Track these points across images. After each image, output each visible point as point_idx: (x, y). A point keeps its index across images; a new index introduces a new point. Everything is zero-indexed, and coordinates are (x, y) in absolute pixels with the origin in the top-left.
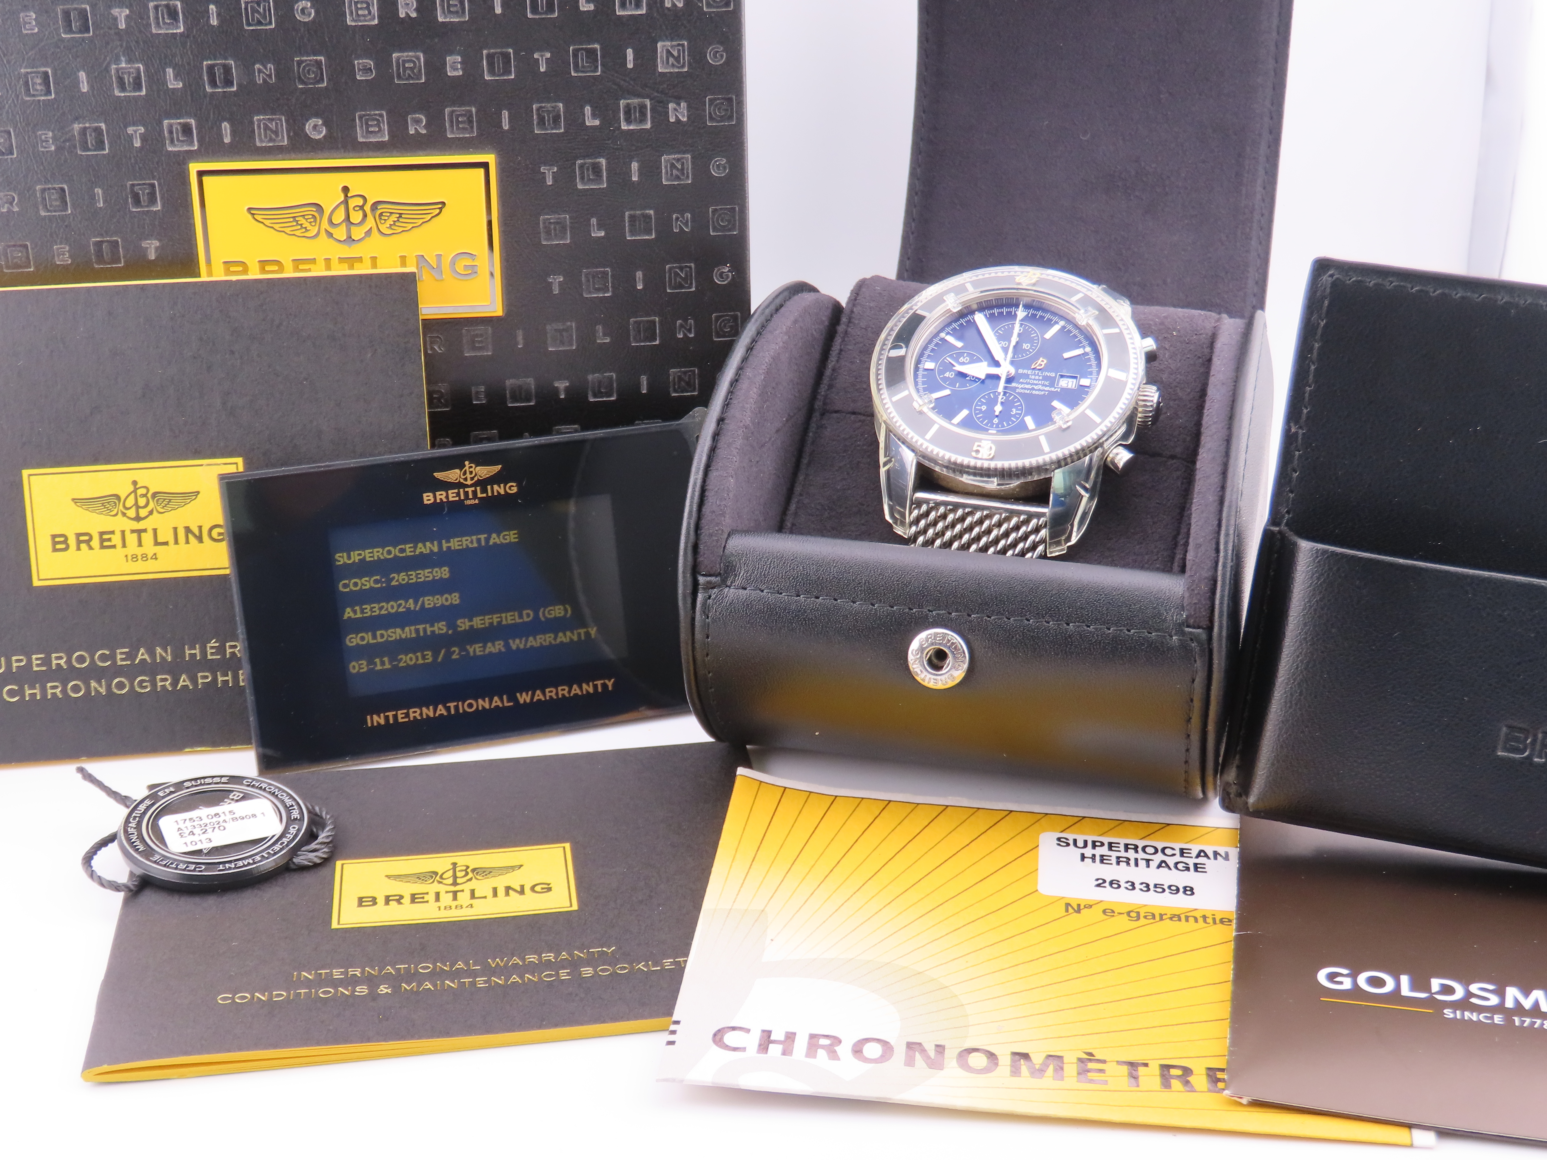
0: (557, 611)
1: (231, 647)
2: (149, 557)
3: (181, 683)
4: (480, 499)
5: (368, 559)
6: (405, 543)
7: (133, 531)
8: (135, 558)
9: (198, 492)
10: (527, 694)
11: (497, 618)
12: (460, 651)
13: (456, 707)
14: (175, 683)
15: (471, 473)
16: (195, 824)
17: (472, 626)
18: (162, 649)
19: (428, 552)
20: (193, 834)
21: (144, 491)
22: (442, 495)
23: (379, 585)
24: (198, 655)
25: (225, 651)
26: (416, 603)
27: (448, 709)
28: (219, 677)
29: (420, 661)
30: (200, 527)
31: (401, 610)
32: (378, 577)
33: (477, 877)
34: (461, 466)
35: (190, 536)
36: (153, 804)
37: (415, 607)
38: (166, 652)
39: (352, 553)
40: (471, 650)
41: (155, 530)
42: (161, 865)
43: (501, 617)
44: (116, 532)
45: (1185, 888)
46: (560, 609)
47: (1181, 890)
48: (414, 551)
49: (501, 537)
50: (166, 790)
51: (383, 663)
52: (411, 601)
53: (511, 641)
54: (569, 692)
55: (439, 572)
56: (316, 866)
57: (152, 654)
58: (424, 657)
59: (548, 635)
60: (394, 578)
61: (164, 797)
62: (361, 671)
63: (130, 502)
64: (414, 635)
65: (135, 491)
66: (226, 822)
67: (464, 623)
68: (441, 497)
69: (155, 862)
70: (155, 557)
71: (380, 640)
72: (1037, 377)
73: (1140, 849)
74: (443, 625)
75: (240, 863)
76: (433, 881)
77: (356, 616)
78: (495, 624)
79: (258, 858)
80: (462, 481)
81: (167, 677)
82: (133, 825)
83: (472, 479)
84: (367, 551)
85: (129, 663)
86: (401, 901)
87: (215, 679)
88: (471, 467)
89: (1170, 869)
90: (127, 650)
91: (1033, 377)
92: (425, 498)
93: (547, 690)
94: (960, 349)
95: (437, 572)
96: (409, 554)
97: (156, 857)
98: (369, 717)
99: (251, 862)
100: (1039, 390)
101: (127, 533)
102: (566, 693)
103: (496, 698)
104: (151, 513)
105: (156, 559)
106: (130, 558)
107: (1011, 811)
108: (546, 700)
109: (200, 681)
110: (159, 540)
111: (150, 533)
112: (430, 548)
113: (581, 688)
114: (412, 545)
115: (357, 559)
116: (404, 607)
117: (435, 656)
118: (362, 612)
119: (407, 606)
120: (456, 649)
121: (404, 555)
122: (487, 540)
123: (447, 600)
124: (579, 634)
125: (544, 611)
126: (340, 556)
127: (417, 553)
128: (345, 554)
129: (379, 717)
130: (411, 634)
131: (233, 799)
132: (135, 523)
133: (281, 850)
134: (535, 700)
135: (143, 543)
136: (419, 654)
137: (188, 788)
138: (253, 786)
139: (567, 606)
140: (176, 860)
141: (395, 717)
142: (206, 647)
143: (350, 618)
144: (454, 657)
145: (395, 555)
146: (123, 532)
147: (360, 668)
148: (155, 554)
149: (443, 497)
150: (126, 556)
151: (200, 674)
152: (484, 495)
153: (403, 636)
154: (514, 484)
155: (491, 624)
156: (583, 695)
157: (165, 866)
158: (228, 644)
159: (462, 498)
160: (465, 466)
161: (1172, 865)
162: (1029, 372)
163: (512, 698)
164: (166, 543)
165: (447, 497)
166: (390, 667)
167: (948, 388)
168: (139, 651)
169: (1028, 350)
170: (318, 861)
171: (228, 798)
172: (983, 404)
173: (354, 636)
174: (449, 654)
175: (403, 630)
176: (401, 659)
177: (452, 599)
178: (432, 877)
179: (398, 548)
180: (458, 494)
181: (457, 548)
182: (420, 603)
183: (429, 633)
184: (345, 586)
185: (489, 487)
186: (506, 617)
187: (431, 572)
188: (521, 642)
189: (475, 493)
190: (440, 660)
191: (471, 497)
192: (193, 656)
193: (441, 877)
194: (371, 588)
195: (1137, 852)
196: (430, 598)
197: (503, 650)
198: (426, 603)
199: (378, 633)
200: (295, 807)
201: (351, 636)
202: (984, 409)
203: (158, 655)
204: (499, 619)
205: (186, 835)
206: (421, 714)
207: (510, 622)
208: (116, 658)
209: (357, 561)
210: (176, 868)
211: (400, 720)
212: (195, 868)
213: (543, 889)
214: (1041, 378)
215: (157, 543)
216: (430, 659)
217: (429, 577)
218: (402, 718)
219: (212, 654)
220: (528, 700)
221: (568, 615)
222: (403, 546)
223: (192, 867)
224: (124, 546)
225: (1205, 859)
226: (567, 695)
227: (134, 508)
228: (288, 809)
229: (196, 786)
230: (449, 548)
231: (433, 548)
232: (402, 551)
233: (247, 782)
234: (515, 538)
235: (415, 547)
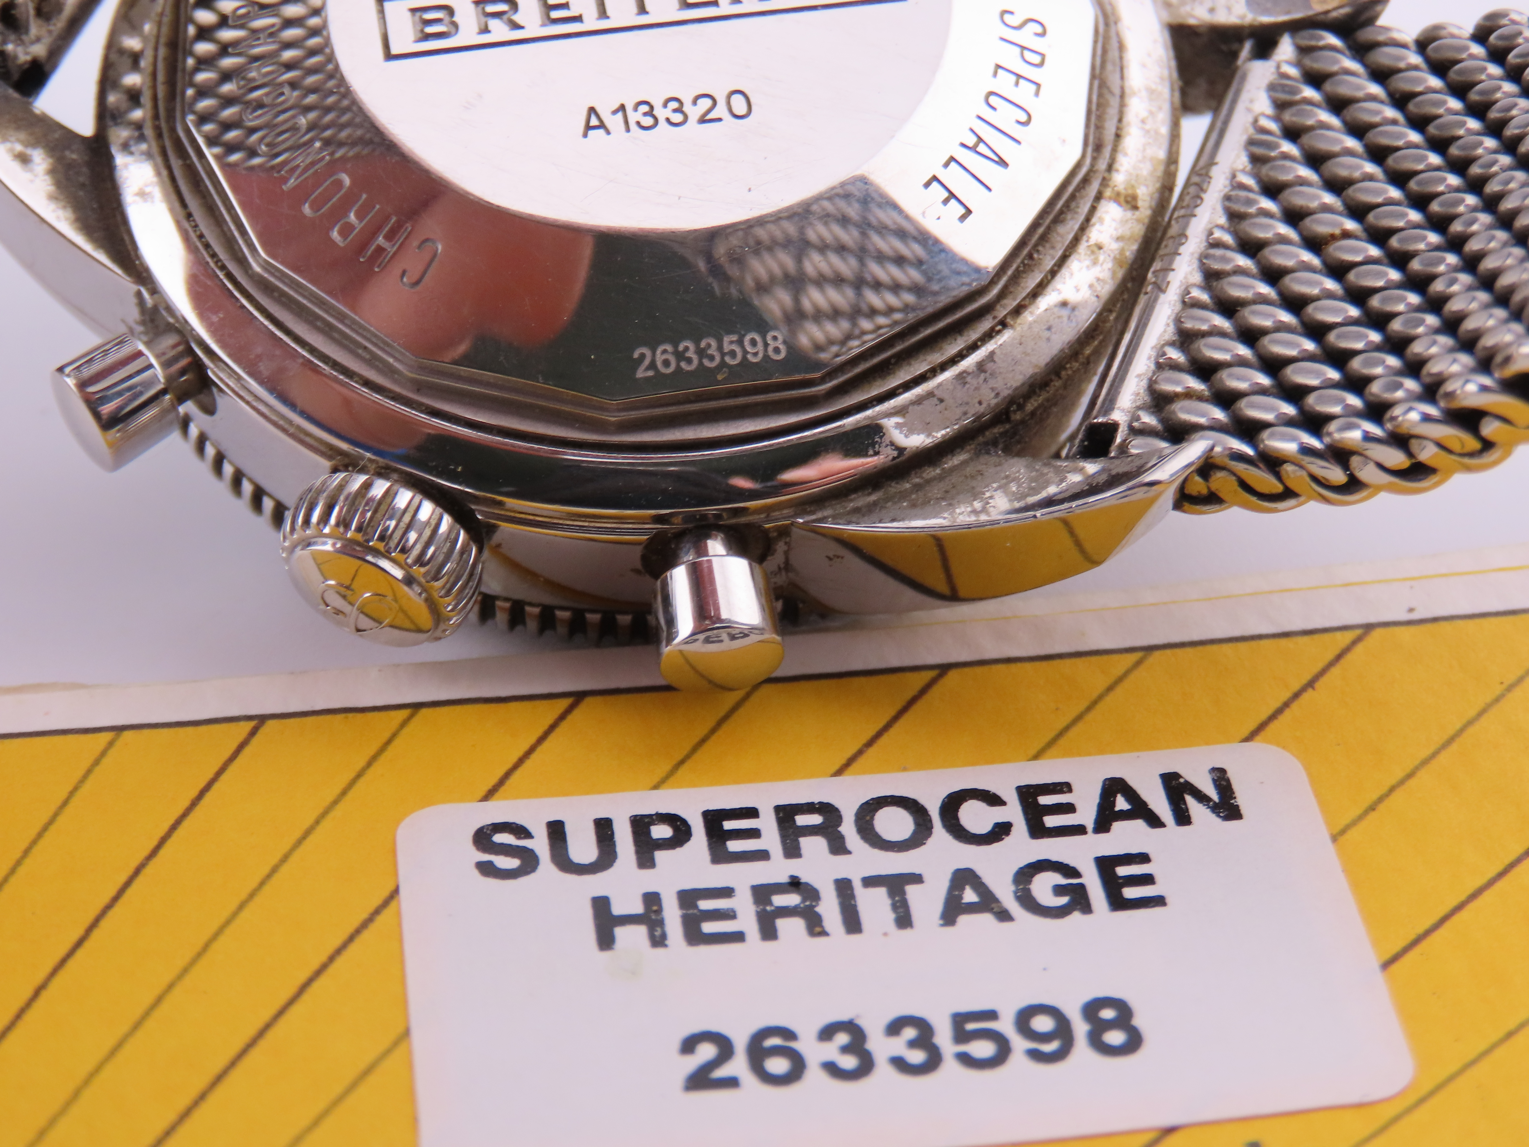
45: (1091, 1009)
47: (1081, 1028)
73: (848, 829)
89: (1004, 916)
107: (262, 719)
161: (1005, 893)
195: (838, 846)
225: (1139, 824)
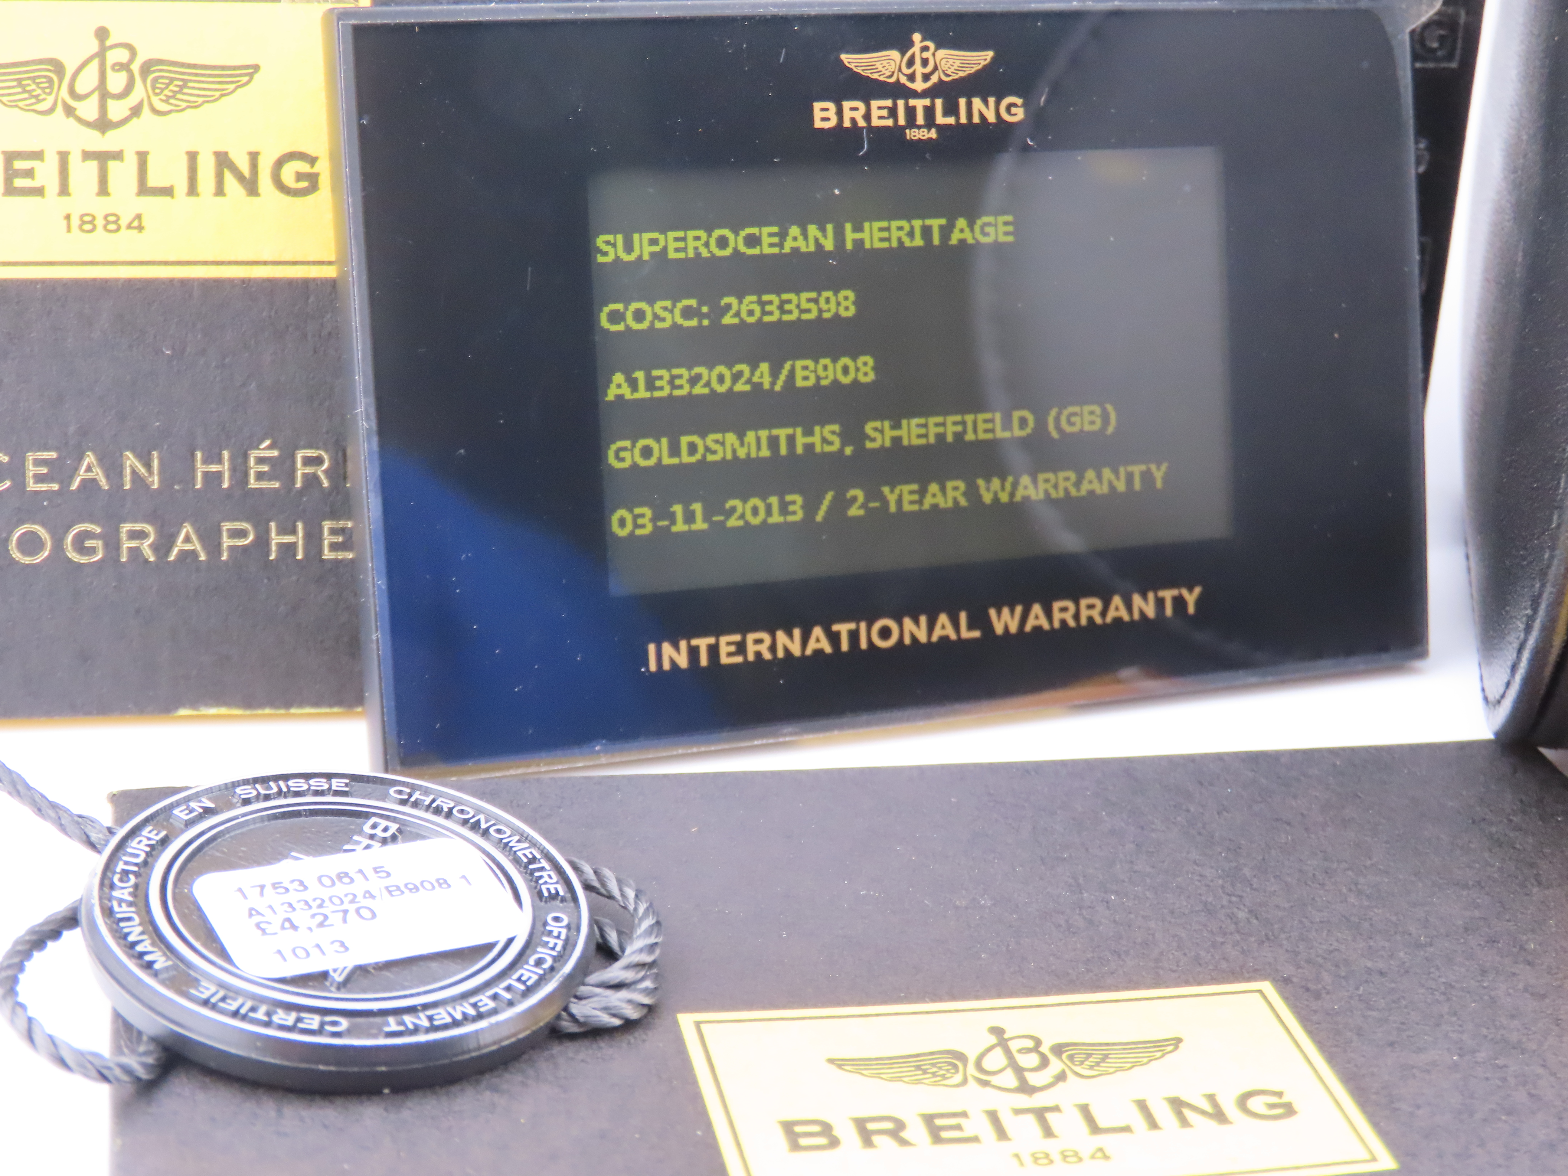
0: (1087, 418)
1: (308, 461)
2: (123, 222)
3: (180, 545)
4: (941, 128)
5: (672, 255)
6: (760, 224)
7: (87, 155)
8: (88, 223)
9: (256, 68)
10: (1012, 612)
11: (955, 423)
12: (868, 499)
13: (854, 636)
14: (163, 545)
15: (925, 62)
16: (292, 897)
17: (896, 440)
18: (139, 456)
19: (812, 248)
20: (294, 927)
21: (123, 56)
22: (856, 109)
23: (694, 323)
24: (226, 475)
25: (293, 470)
26: (775, 373)
27: (835, 638)
28: (273, 534)
29: (776, 518)
30: (254, 157)
31: (740, 387)
32: (693, 302)
33: (1078, 1069)
34: (904, 45)
35: (228, 176)
36: (164, 842)
37: (773, 384)
38: (148, 466)
39: (636, 236)
40: (892, 498)
41: (142, 157)
42: (223, 1012)
43: (964, 423)
44: (46, 155)
46: (1092, 413)
48: (781, 245)
49: (977, 228)
50: (193, 805)
51: (690, 518)
52: (764, 367)
53: (981, 482)
54: (1103, 614)
55: (833, 300)
56: (629, 1025)
57: (113, 469)
58: (784, 509)
59: (1062, 475)
60: (729, 306)
61: (189, 824)
62: (639, 532)
63: (87, 81)
64: (765, 453)
65: (101, 55)
66: (373, 897)
67: (882, 432)
68: (854, 114)
69: (206, 1003)
70: (137, 224)
71: (686, 459)
74: (833, 433)
75: (442, 1016)
76: (965, 1082)
77: (637, 396)
78: (950, 438)
79: (485, 1002)
80: (903, 80)
81: (149, 528)
82: (123, 892)
83: (926, 77)
84: (672, 235)
85: (55, 487)
86: (903, 1134)
87: (262, 541)
88: (925, 49)
90: (54, 455)
92: (818, 114)
93: (1057, 605)
95: (828, 300)
96: (767, 250)
97: (207, 990)
98: (652, 648)
99: (472, 1012)
101: (75, 161)
102: (1096, 614)
103: (943, 619)
104: (136, 111)
105: (140, 228)
106: (75, 222)
108: (1052, 629)
109: (227, 542)
110: (152, 182)
111: (131, 162)
112: (816, 240)
113: (1129, 607)
114: (775, 229)
115: (647, 251)
116: (749, 381)
117: (811, 508)
118: (650, 385)
119: (755, 379)
120: (858, 493)
121: (756, 251)
122: (946, 232)
123: (846, 370)
124: (1130, 477)
125: (1059, 414)
126: (608, 243)
127: (787, 250)
128: (620, 237)
129: (677, 648)
130: (759, 448)
131: (372, 837)
132: (95, 134)
133: (542, 980)
134: (1028, 628)
135: (111, 188)
136: (774, 500)
137: (246, 802)
138: (416, 805)
139: (1110, 408)
140: (263, 1000)
141: (713, 650)
142: (246, 457)
143: (620, 397)
144: (854, 511)
145: (736, 251)
146: (64, 157)
147: (636, 526)
148: (139, 217)
149: (859, 116)
150: (68, 217)
151: (227, 526)
152: (951, 120)
153: (742, 453)
154: (1019, 101)
155: (941, 437)
156: (1132, 622)
157: (235, 1014)
158: (300, 455)
159: (902, 121)
160: (911, 44)
163: (979, 621)
164: (167, 192)
165: (867, 117)
166: (705, 526)
168: (80, 459)
170: (633, 1014)
171: (360, 832)
173: (627, 443)
174: (841, 504)
175: (741, 436)
176: (733, 509)
177: (857, 369)
178: (955, 1067)
179: (743, 234)
180: (893, 112)
181: (878, 245)
182: (785, 372)
183: (800, 450)
184: (616, 317)
185: (962, 102)
186: (975, 423)
187: (816, 301)
188: (1003, 488)
189: (930, 112)
190: (819, 518)
191: (920, 120)
192: (213, 479)
193: (978, 1065)
194: (675, 326)
196: (809, 363)
197: (963, 502)
198: (799, 374)
199: (685, 440)
200: (544, 863)
201: (621, 444)
203: (128, 471)
204: (959, 428)
205: (275, 927)
206: (773, 648)
207: (982, 436)
208: (24, 475)
209: (646, 257)
210: (268, 1024)
211: (725, 660)
212: (322, 1024)
213: (1272, 1106)
215: (144, 189)
216: (797, 515)
217: (808, 311)
218: (730, 654)
219: (260, 476)
220: (1013, 628)
221: (1110, 429)
222: (754, 230)
223: (313, 1022)
224: (64, 190)
226: (1098, 620)
227: (95, 97)
228: (527, 867)
229: (267, 798)
230: (859, 243)
231: (822, 240)
232: (753, 241)
233: (400, 792)
234: (1006, 234)
235: (783, 235)
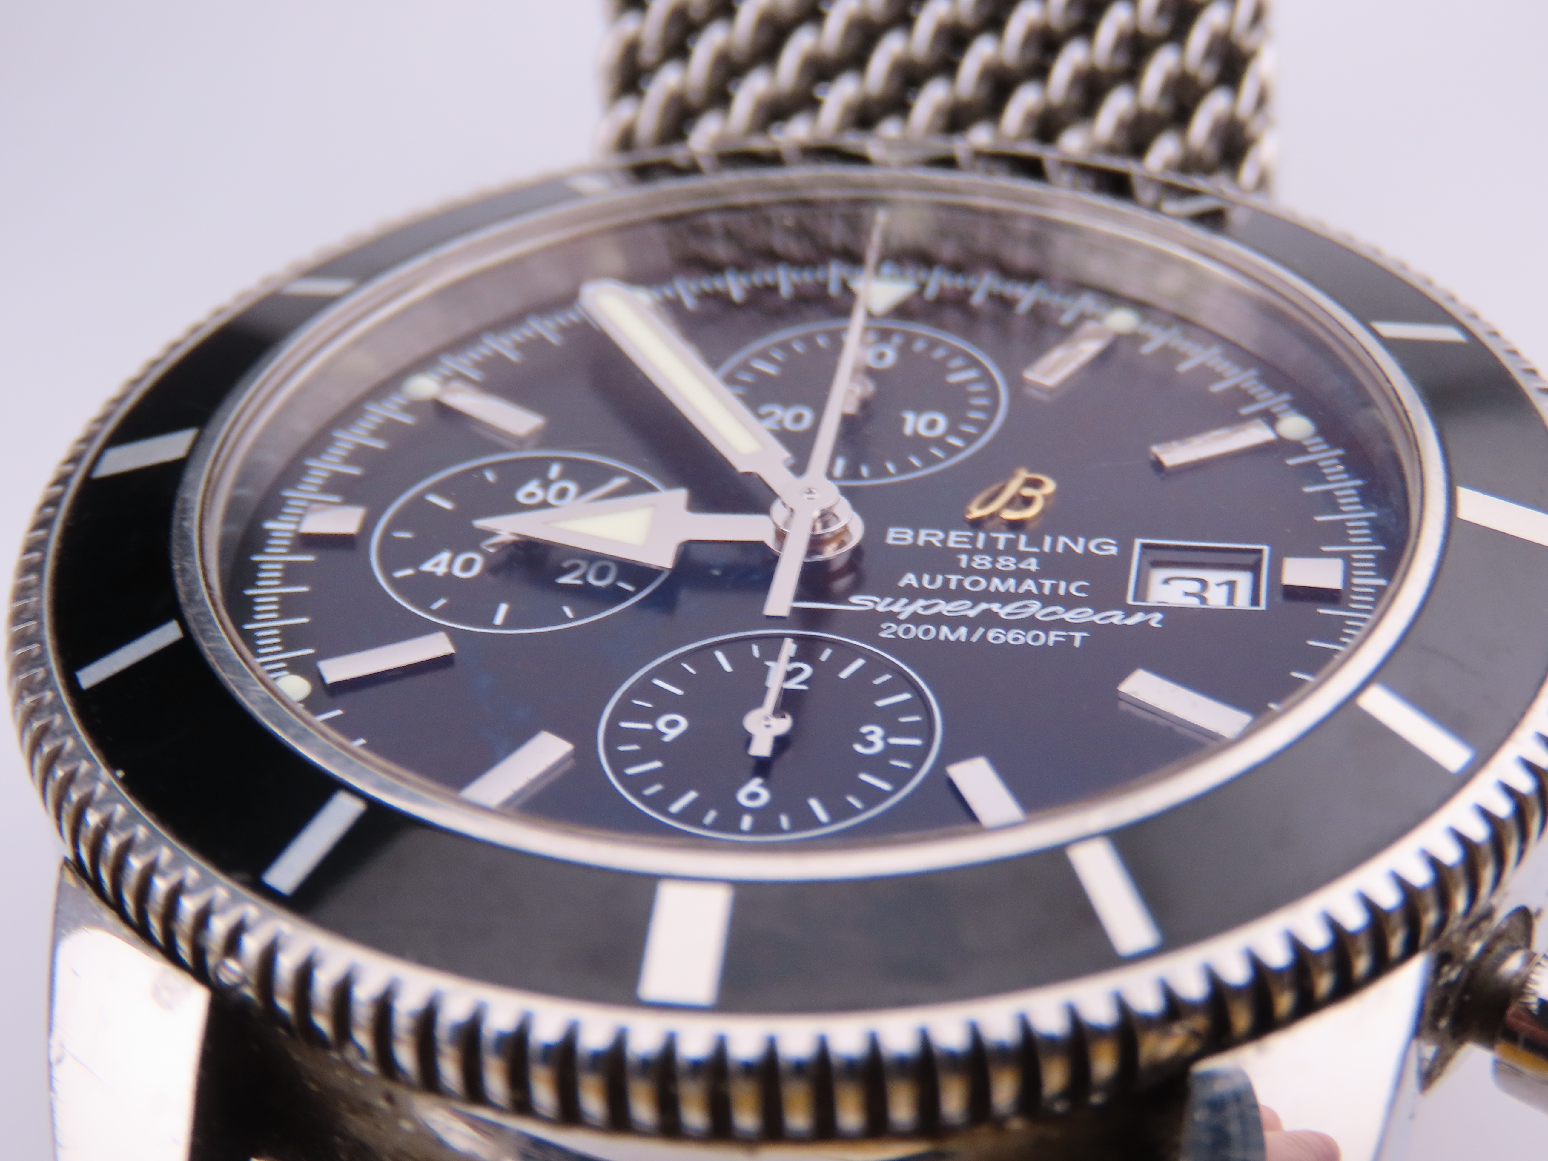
72: (1007, 563)
91: (983, 562)
94: (520, 442)
100: (1030, 623)
162: (955, 539)
167: (437, 628)
169: (940, 442)
172: (667, 704)
202: (671, 734)
214: (1033, 564)
